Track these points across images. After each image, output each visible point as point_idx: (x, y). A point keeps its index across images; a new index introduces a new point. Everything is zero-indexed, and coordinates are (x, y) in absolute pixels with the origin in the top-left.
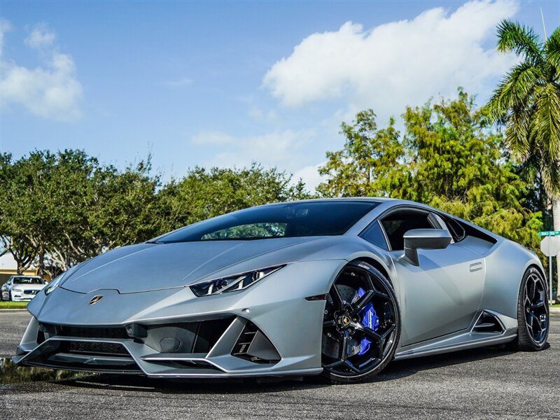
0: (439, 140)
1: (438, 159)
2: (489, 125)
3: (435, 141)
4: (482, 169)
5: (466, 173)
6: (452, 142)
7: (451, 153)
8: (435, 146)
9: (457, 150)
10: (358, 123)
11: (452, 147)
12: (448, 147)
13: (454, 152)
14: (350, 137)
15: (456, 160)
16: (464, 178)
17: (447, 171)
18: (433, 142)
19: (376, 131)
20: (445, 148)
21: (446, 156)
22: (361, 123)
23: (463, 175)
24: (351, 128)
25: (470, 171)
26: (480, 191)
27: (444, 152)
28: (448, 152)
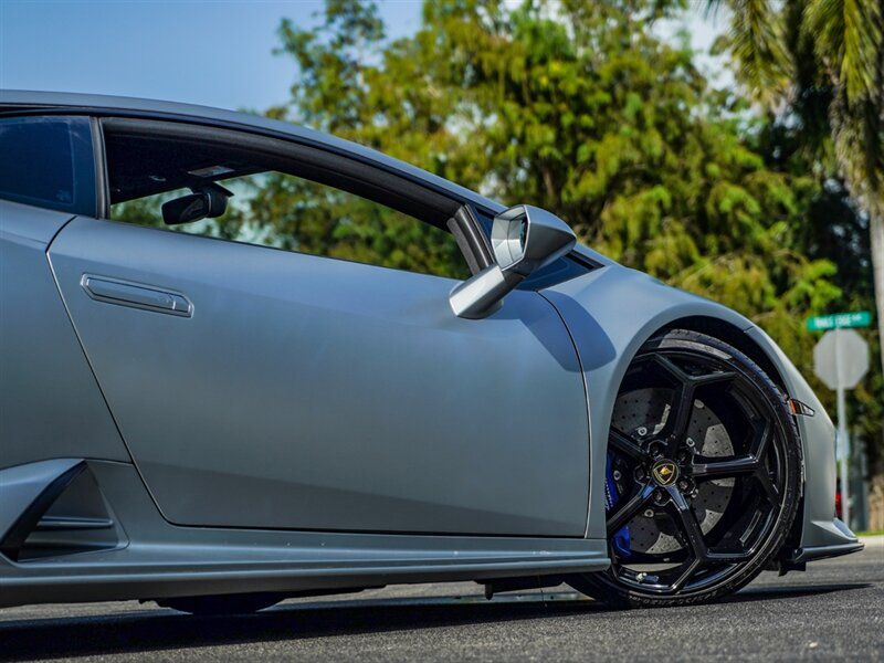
0: (519, 62)
1: (514, 116)
2: (679, 11)
3: (508, 64)
4: (645, 144)
5: (599, 156)
6: (555, 67)
7: (555, 99)
8: (508, 77)
9: (571, 89)
10: (331, 20)
11: (555, 80)
12: (544, 81)
13: (561, 95)
14: (307, 64)
15: (567, 119)
16: (594, 171)
17: (545, 152)
18: (501, 65)
19: (383, 44)
20: (537, 83)
21: (542, 107)
22: (340, 20)
23: (592, 164)
24: (307, 37)
25: (611, 151)
26: (639, 208)
27: (534, 98)
28: (547, 95)
